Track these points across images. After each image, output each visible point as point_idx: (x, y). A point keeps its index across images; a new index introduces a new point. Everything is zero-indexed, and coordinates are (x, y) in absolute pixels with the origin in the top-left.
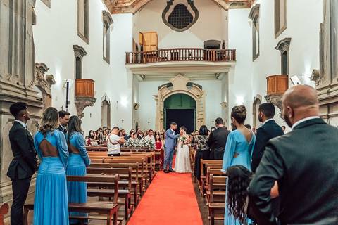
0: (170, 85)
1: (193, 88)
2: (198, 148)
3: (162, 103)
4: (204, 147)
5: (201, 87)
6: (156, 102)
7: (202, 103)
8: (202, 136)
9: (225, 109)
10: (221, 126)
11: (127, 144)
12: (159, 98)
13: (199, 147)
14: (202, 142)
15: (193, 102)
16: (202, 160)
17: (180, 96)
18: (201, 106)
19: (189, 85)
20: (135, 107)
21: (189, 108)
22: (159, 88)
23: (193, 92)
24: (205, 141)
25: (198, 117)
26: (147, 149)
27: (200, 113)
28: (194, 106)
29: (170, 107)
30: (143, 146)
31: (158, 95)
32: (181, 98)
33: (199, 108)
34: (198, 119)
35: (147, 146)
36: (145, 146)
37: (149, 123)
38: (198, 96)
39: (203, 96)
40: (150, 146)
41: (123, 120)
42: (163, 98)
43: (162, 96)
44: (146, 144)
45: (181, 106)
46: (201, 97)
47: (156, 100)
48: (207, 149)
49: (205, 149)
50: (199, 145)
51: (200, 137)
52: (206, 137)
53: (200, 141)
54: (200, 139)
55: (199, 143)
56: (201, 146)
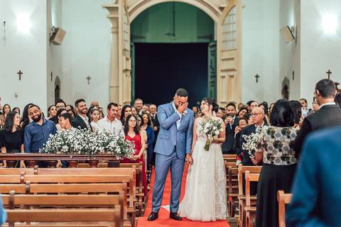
3: (128, 28)
4: (283, 158)
7: (231, 28)
8: (278, 130)
9: (291, 43)
11: (57, 144)
12: (121, 14)
13: (269, 157)
14: (277, 144)
15: (206, 23)
16: (281, 193)
17: (173, 10)
18: (230, 37)
20: (54, 36)
21: (195, 41)
24: (286, 142)
25: (221, 66)
26: (111, 159)
27: (226, 55)
28: (208, 34)
29: (144, 38)
30: (101, 149)
31: (116, 5)
32: (174, 12)
33: (223, 42)
34: (222, 71)
35: (110, 150)
36: (105, 149)
37: (89, 78)
38: (222, 9)
39: (235, 10)
40: (118, 150)
41: (20, 73)
42: (130, 14)
43: (128, 8)
44: (108, 143)
45: (174, 35)
46: (230, 13)
47: (111, 18)
48: (292, 163)
49: (285, 163)
50: (270, 152)
51: (273, 132)
52: (289, 133)
53: (273, 140)
54: (273, 137)
55: (270, 148)
56: (275, 156)
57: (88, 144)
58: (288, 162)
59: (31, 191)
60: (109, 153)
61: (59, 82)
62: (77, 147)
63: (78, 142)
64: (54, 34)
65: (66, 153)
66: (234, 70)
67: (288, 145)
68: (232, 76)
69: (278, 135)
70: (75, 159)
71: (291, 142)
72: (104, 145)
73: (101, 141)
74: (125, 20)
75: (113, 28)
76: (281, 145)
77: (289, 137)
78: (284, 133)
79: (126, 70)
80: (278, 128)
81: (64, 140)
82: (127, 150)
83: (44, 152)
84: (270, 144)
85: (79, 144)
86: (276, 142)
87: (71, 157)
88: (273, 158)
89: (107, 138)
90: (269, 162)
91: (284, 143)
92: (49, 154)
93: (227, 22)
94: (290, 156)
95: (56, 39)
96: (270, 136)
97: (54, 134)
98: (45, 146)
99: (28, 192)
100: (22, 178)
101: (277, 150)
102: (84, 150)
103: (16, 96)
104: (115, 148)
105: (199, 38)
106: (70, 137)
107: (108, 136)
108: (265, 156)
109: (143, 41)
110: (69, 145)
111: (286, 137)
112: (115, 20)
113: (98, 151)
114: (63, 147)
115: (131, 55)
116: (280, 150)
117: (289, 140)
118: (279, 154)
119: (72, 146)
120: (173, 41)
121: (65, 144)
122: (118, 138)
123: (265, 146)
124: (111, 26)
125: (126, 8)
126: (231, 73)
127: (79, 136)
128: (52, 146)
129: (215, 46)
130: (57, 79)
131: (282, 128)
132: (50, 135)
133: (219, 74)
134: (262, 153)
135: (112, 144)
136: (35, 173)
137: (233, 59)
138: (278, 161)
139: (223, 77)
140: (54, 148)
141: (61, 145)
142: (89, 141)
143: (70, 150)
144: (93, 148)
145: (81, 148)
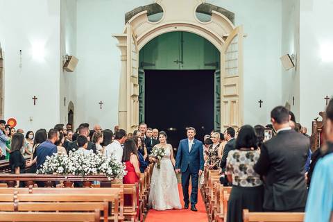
0: (155, 9)
1: (213, 19)
2: (235, 183)
3: (136, 57)
4: (249, 180)
5: (230, 16)
6: (119, 52)
7: (233, 56)
8: (243, 154)
9: (291, 70)
10: (287, 126)
11: (53, 166)
12: (129, 42)
14: (242, 168)
15: (212, 53)
16: (246, 212)
17: (181, 39)
18: (232, 64)
19: (204, 10)
20: (67, 64)
21: (202, 68)
22: (128, 17)
23: (214, 29)
24: (250, 165)
25: (224, 91)
26: (103, 179)
27: (229, 82)
28: (214, 62)
29: (154, 65)
30: (94, 170)
31: (125, 35)
32: (182, 41)
33: (226, 69)
34: (225, 96)
35: (102, 172)
36: (98, 171)
37: (101, 103)
38: (225, 38)
39: (237, 39)
40: (110, 171)
41: (35, 98)
42: (138, 43)
43: (136, 37)
44: (100, 165)
45: (182, 62)
46: (232, 42)
47: (121, 47)
48: (258, 185)
49: (251, 185)
50: (237, 175)
51: (238, 156)
52: (253, 156)
53: (238, 164)
54: (238, 161)
55: (237, 172)
56: (241, 178)
57: (81, 165)
58: (254, 184)
59: (19, 209)
60: (101, 174)
61: (73, 107)
62: (71, 168)
63: (72, 164)
64: (68, 61)
65: (62, 174)
66: (236, 96)
67: (252, 168)
68: (234, 102)
69: (243, 159)
70: (69, 179)
71: (255, 165)
72: (97, 167)
73: (94, 163)
74: (133, 49)
75: (122, 56)
76: (246, 169)
77: (252, 161)
78: (248, 156)
79: (134, 96)
80: (243, 152)
81: (60, 162)
82: (118, 172)
83: (41, 173)
84: (236, 167)
85: (73, 166)
86: (241, 165)
87: (66, 177)
88: (240, 180)
89: (100, 160)
90: (237, 184)
91: (247, 166)
92: (46, 175)
93: (229, 50)
94: (255, 178)
95: (69, 67)
96: (235, 160)
97: (50, 156)
98: (42, 168)
99: (16, 209)
100: (15, 197)
101: (243, 172)
102: (78, 172)
103: (31, 120)
104: (107, 169)
105: (205, 65)
106: (65, 159)
107: (101, 158)
108: (233, 178)
109: (153, 68)
110: (64, 166)
111: (249, 160)
112: (124, 48)
113: (91, 172)
114: (59, 168)
115: (140, 81)
116: (245, 173)
117: (253, 163)
118: (244, 177)
119: (67, 167)
120: (181, 69)
121: (60, 165)
122: (109, 160)
123: (232, 169)
124: (121, 54)
125: (134, 37)
126: (234, 99)
127: (73, 159)
128: (48, 167)
129: (219, 73)
130: (71, 104)
131: (246, 152)
132: (48, 157)
133: (223, 99)
134: (231, 176)
135: (104, 166)
136: (30, 193)
137: (235, 85)
138: (244, 183)
139: (226, 102)
140: (50, 170)
141: (57, 166)
142: (82, 163)
143: (65, 171)
144: (86, 170)
145: (75, 169)
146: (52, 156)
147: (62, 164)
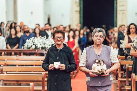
11: (30, 45)
27: (121, 4)
63: (40, 44)
65: (34, 49)
66: (124, 10)
68: (123, 13)
79: (77, 11)
92: (27, 50)
98: (25, 46)
103: (30, 22)
119: (37, 46)
121: (34, 45)
127: (40, 41)
137: (124, 5)
140: (28, 47)
141: (32, 45)
142: (45, 44)
143: (36, 48)
144: (46, 47)
145: (41, 47)
146: (29, 40)
147: (34, 44)
